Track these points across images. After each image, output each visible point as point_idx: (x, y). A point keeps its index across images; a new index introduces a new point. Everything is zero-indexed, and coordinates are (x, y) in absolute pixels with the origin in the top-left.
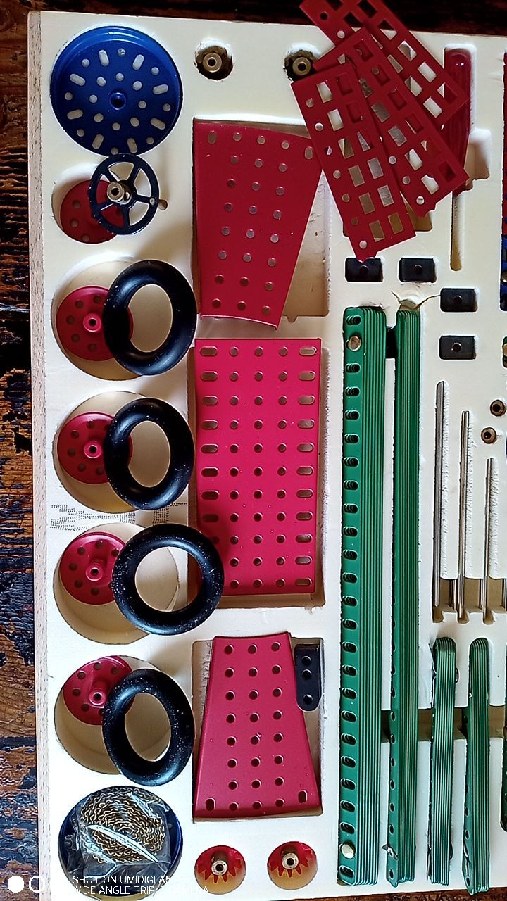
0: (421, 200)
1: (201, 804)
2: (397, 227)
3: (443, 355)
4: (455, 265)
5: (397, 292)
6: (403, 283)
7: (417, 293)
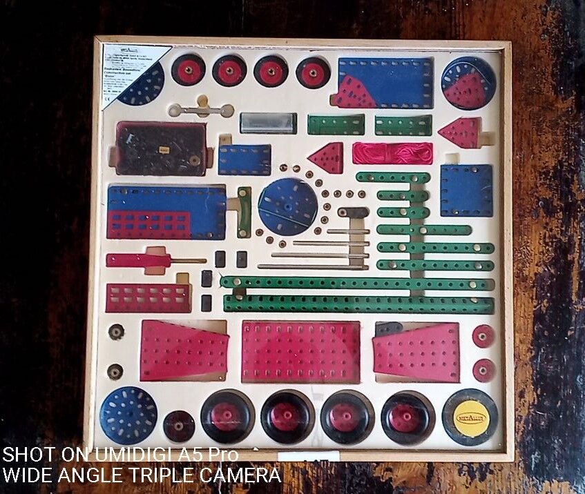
1: (452, 379)
3: (245, 266)
4: (204, 261)
6: (212, 286)
7: (216, 279)
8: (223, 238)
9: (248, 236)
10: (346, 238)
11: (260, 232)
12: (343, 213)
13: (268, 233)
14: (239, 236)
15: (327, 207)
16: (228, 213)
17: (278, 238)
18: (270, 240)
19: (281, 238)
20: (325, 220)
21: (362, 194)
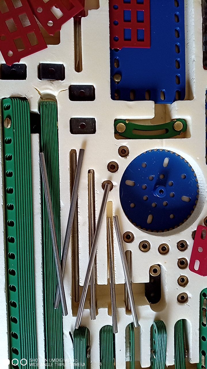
0: (50, 23)
2: (34, 41)
3: (73, 131)
4: (78, 68)
5: (37, 86)
6: (41, 81)
7: (51, 88)
8: (113, 98)
9: (119, 135)
10: (120, 279)
11: (123, 152)
12: (155, 271)
13: (124, 164)
14: (117, 122)
15: (164, 250)
16: (150, 104)
17: (117, 179)
18: (113, 167)
19: (116, 183)
20: (145, 247)
21: (183, 299)
